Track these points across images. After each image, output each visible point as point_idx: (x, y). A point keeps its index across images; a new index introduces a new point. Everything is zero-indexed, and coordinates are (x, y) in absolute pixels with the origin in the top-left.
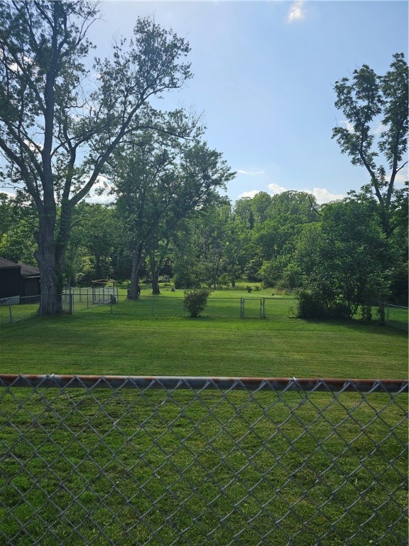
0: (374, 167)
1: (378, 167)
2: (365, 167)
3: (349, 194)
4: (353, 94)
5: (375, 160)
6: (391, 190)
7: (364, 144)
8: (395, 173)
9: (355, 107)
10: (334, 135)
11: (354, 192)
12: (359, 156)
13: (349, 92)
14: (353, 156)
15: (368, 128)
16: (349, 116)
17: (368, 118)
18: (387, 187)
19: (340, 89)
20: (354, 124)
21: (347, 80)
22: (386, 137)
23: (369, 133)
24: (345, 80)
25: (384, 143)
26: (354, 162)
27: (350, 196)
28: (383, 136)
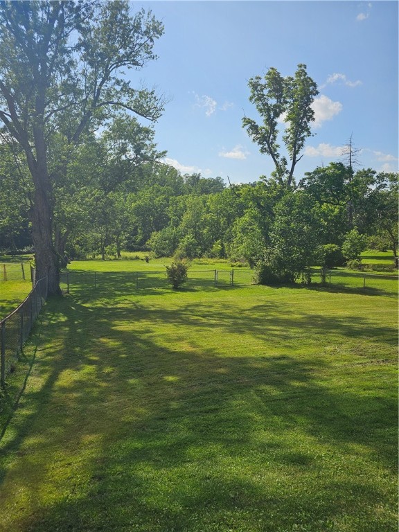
0: (278, 157)
1: (281, 157)
2: (271, 156)
3: (261, 178)
4: (266, 92)
5: (279, 151)
6: (290, 178)
7: (271, 137)
8: (294, 163)
9: (267, 104)
10: (245, 125)
11: (265, 177)
12: (267, 146)
13: (262, 90)
14: (261, 146)
15: (275, 124)
16: (261, 110)
17: (277, 115)
18: (288, 175)
19: (255, 86)
20: (264, 118)
21: (260, 78)
22: (289, 133)
23: (276, 128)
24: (259, 78)
25: (288, 137)
26: (263, 150)
27: (261, 180)
28: (287, 132)
